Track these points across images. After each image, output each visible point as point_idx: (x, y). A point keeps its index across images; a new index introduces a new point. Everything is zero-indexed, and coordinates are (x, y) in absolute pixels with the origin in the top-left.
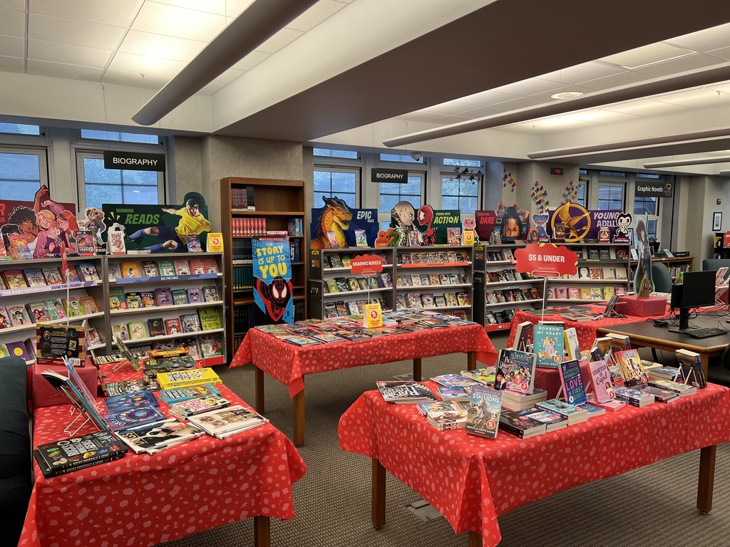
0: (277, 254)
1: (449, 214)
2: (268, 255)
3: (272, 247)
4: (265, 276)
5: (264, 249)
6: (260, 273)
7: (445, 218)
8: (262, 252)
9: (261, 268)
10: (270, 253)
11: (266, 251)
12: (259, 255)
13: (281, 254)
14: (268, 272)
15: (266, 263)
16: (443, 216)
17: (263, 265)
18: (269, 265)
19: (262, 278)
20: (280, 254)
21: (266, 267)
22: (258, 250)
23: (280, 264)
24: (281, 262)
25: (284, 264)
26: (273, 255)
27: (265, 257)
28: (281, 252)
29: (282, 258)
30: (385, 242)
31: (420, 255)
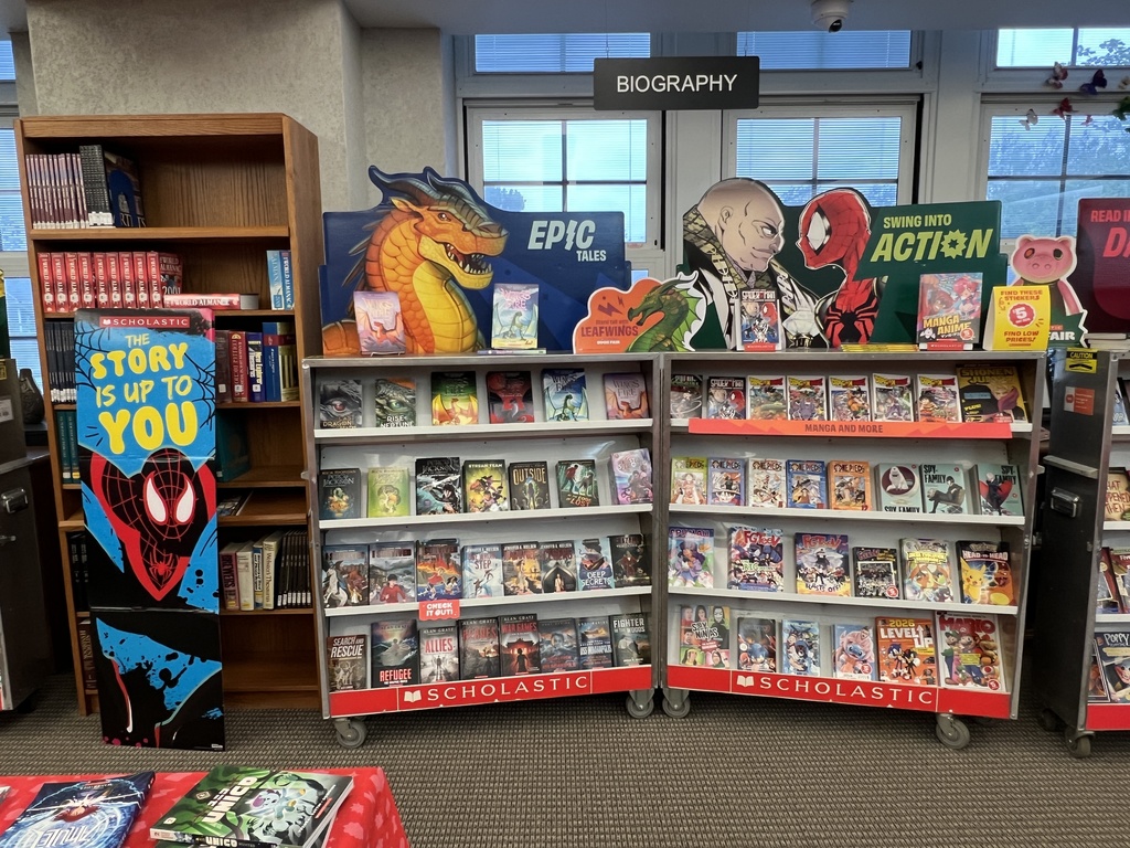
0: (162, 373)
1: (947, 219)
2: (130, 377)
3: (146, 349)
4: (117, 446)
5: (116, 356)
6: (102, 437)
7: (924, 236)
8: (109, 364)
9: (104, 418)
10: (138, 370)
11: (125, 362)
12: (100, 373)
13: (180, 373)
14: (128, 434)
15: (121, 403)
16: (915, 231)
17: (113, 410)
18: (133, 408)
19: (110, 453)
20: (174, 372)
21: (124, 414)
22: (96, 359)
23: (171, 408)
24: (178, 400)
25: (188, 407)
26: (148, 374)
27: (119, 384)
28: (180, 364)
29: (185, 384)
30: (622, 331)
31: (789, 386)
